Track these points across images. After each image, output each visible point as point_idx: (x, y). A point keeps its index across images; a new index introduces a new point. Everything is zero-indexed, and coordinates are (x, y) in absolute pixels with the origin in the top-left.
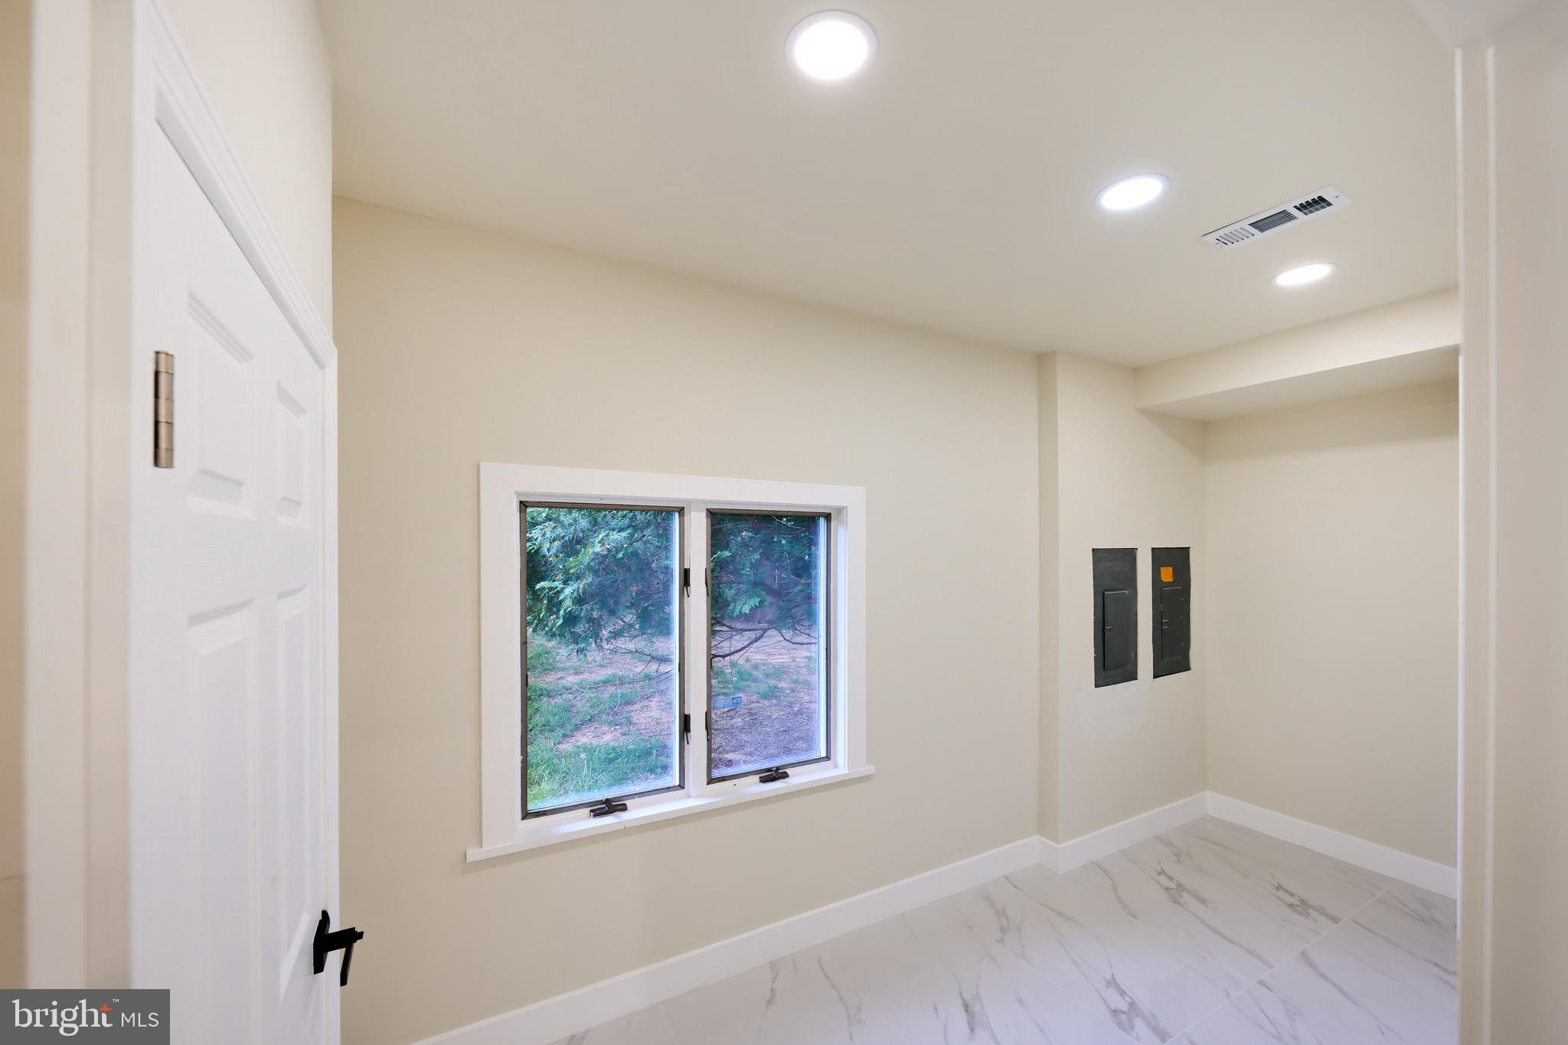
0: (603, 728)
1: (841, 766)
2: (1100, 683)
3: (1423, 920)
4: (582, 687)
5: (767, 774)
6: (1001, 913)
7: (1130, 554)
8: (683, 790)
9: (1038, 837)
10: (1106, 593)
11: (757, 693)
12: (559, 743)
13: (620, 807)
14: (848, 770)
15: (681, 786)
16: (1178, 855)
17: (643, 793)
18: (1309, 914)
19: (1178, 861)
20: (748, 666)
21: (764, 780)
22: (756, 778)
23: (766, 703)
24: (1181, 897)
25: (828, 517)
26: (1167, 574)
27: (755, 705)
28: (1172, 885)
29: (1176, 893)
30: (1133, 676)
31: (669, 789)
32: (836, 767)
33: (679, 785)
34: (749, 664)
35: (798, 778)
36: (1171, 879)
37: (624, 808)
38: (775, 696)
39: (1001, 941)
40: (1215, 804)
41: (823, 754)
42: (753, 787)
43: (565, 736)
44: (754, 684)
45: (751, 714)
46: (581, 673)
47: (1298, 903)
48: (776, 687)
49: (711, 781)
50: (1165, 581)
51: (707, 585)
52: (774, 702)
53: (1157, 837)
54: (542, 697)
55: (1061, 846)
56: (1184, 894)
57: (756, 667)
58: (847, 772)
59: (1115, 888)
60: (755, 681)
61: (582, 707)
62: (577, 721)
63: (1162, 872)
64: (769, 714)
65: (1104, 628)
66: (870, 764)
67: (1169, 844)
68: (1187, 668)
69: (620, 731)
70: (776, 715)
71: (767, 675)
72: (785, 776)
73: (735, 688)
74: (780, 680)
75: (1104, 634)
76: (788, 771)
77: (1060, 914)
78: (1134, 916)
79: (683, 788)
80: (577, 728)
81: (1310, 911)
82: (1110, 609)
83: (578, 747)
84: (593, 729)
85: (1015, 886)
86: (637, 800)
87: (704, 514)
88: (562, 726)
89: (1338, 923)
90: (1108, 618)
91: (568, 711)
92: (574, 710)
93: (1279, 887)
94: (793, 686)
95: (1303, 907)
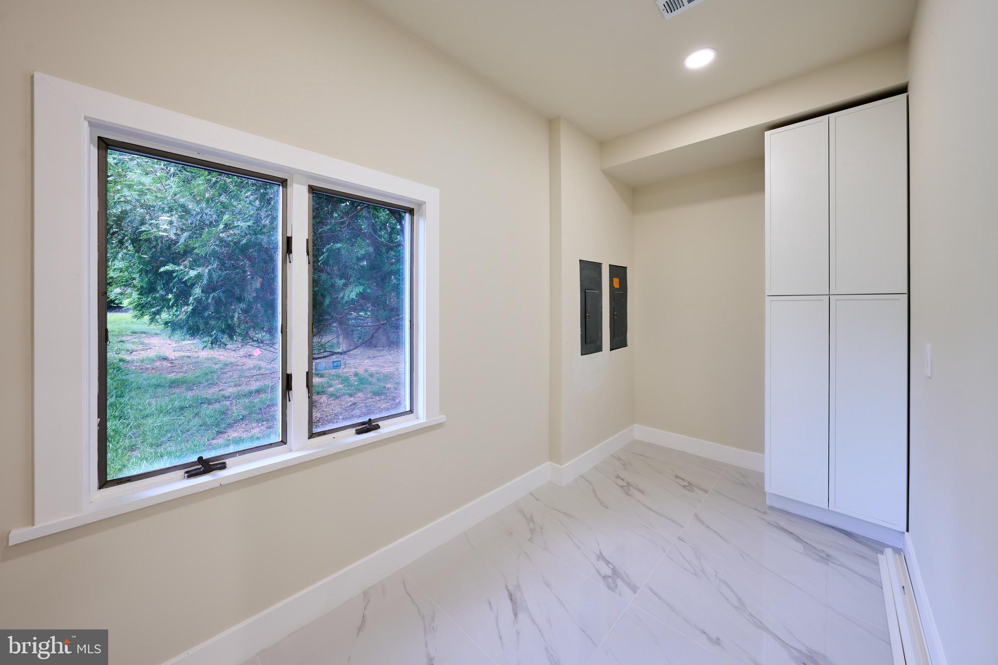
0: (253, 425)
1: (421, 417)
2: (583, 352)
3: (744, 485)
4: (239, 396)
5: (362, 427)
6: (530, 520)
7: (598, 266)
8: (285, 446)
9: (549, 463)
10: (587, 291)
11: (372, 392)
12: (213, 439)
13: (219, 466)
14: (427, 418)
15: (284, 442)
16: (624, 465)
17: (244, 450)
18: (694, 490)
19: (625, 469)
20: (366, 375)
21: (359, 432)
22: (353, 430)
23: (377, 398)
24: (630, 490)
25: (411, 211)
26: (616, 282)
27: (370, 400)
28: (624, 484)
29: (627, 488)
30: (599, 349)
31: (271, 445)
32: (417, 418)
33: (282, 441)
34: (367, 373)
35: (387, 428)
36: (623, 480)
37: (223, 466)
38: (384, 393)
39: (530, 540)
40: (640, 432)
41: (408, 409)
42: (350, 438)
43: (219, 433)
44: (370, 386)
45: (367, 407)
46: (239, 385)
47: (687, 484)
48: (385, 387)
49: (311, 435)
50: (616, 287)
51: (308, 254)
52: (383, 397)
53: (612, 456)
54: (203, 405)
55: (563, 467)
56: (631, 488)
57: (372, 376)
58: (425, 421)
59: (594, 491)
60: (370, 384)
61: (237, 410)
62: (230, 421)
63: (618, 477)
64: (379, 405)
65: (586, 315)
66: (443, 415)
67: (619, 459)
68: (626, 345)
69: (266, 425)
70: (384, 406)
71: (378, 380)
72: (377, 427)
73: (356, 389)
74: (387, 383)
75: (586, 319)
76: (380, 423)
77: (565, 514)
78: (607, 508)
79: (285, 443)
80: (230, 426)
81: (694, 488)
82: (588, 302)
83: (229, 440)
84: (243, 425)
85: (537, 499)
86: (238, 458)
87: (305, 189)
88: (217, 425)
89: (707, 493)
90: (588, 309)
91: (224, 413)
92: (230, 412)
93: (677, 477)
94: (396, 386)
95: (689, 486)
